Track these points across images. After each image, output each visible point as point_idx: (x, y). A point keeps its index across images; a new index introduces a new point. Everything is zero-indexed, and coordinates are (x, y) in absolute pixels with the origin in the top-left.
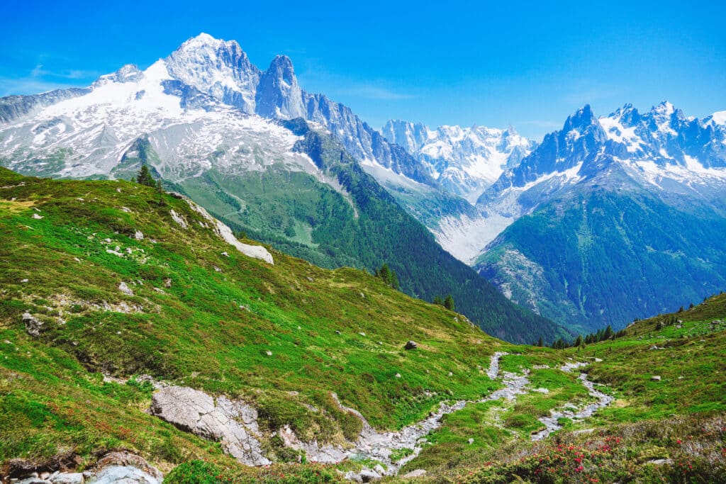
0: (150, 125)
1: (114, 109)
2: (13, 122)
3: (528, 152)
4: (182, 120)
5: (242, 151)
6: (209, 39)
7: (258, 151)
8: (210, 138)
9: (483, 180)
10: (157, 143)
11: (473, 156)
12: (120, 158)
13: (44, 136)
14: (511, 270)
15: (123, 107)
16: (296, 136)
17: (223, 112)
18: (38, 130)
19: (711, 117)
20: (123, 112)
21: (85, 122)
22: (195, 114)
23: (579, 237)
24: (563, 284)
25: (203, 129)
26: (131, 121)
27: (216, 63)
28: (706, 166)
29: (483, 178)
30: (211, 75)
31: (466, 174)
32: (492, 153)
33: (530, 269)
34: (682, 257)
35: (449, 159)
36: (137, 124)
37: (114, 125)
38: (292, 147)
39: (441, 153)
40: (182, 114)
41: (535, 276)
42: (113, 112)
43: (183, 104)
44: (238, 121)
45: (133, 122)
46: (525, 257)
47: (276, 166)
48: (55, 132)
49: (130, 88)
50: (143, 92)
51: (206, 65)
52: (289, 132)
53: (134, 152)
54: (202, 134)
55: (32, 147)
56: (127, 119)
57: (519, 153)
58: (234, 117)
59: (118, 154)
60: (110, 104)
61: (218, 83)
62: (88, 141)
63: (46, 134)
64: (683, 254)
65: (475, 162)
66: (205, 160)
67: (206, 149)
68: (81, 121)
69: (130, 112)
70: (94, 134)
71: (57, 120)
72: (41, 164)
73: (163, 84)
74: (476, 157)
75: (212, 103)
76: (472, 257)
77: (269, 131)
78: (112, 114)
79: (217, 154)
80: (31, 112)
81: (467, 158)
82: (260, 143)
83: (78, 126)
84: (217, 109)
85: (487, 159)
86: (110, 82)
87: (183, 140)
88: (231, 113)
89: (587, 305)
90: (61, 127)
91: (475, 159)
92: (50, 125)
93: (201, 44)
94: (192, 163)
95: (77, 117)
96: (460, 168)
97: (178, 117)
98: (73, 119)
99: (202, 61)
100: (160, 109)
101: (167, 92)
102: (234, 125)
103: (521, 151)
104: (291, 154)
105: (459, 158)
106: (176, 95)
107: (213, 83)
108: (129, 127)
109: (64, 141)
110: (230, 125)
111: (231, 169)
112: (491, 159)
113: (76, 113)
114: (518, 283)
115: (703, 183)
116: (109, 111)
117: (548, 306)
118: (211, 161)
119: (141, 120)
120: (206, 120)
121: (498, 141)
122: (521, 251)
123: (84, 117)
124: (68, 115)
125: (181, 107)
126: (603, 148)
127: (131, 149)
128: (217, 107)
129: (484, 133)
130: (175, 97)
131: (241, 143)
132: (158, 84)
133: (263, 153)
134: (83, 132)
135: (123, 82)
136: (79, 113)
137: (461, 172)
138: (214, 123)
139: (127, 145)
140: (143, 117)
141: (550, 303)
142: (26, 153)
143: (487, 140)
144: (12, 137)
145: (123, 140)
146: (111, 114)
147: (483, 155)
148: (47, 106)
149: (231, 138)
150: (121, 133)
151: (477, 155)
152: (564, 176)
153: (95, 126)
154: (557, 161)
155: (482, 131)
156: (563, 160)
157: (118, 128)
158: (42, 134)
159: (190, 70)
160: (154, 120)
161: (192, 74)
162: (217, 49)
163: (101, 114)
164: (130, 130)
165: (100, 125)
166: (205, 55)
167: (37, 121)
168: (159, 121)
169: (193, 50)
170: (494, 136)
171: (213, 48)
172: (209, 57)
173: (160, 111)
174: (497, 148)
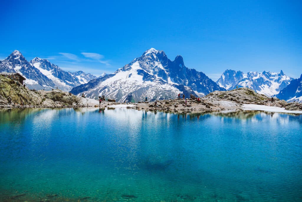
0: (133, 88)
1: (122, 82)
2: (93, 88)
3: (289, 83)
4: (143, 85)
5: (161, 99)
6: (154, 50)
7: (167, 98)
8: (151, 93)
10: (134, 96)
11: (263, 86)
15: (124, 81)
17: (156, 82)
18: (100, 92)
20: (125, 83)
21: (113, 87)
22: (148, 83)
25: (150, 89)
26: (127, 86)
27: (156, 59)
30: (154, 63)
32: (272, 83)
35: (250, 87)
37: (122, 89)
39: (247, 85)
40: (143, 83)
42: (121, 83)
43: (143, 79)
44: (161, 85)
45: (128, 87)
48: (105, 92)
49: (127, 73)
50: (131, 74)
51: (152, 60)
52: (178, 90)
53: (127, 101)
54: (149, 91)
56: (126, 85)
57: (285, 84)
59: (123, 101)
60: (121, 80)
61: (156, 67)
62: (114, 96)
67: (149, 97)
69: (127, 83)
70: (116, 93)
71: (105, 88)
73: (138, 71)
74: (264, 85)
75: (153, 78)
77: (171, 90)
78: (121, 84)
80: (99, 84)
81: (260, 87)
82: (167, 95)
83: (111, 89)
84: (154, 81)
85: (270, 86)
86: (121, 71)
87: (143, 94)
88: (159, 82)
90: (106, 90)
91: (264, 87)
92: (103, 90)
93: (151, 52)
95: (111, 86)
97: (142, 84)
98: (110, 86)
99: (151, 58)
100: (136, 81)
101: (139, 74)
102: (159, 87)
103: (286, 83)
105: (255, 87)
107: (155, 66)
108: (126, 89)
109: (107, 95)
112: (271, 86)
113: (111, 85)
116: (120, 83)
119: (130, 86)
120: (150, 85)
121: (276, 78)
123: (113, 86)
124: (108, 85)
125: (143, 80)
128: (155, 80)
129: (269, 75)
130: (141, 76)
131: (161, 95)
132: (136, 71)
134: (112, 92)
135: (125, 71)
136: (112, 84)
138: (153, 87)
139: (125, 97)
140: (130, 84)
143: (270, 78)
144: (93, 94)
145: (124, 95)
147: (268, 85)
148: (102, 81)
149: (158, 93)
150: (124, 92)
151: (265, 84)
152: (298, 100)
153: (116, 89)
154: (296, 92)
155: (268, 74)
156: (299, 92)
157: (123, 90)
158: (101, 93)
159: (147, 62)
160: (134, 86)
161: (147, 64)
162: (156, 53)
163: (118, 84)
164: (126, 90)
165: (118, 89)
166: (152, 56)
167: (100, 88)
168: (136, 86)
169: (148, 55)
170: (274, 76)
171: (155, 54)
172: (154, 57)
173: (136, 82)
174: (275, 81)
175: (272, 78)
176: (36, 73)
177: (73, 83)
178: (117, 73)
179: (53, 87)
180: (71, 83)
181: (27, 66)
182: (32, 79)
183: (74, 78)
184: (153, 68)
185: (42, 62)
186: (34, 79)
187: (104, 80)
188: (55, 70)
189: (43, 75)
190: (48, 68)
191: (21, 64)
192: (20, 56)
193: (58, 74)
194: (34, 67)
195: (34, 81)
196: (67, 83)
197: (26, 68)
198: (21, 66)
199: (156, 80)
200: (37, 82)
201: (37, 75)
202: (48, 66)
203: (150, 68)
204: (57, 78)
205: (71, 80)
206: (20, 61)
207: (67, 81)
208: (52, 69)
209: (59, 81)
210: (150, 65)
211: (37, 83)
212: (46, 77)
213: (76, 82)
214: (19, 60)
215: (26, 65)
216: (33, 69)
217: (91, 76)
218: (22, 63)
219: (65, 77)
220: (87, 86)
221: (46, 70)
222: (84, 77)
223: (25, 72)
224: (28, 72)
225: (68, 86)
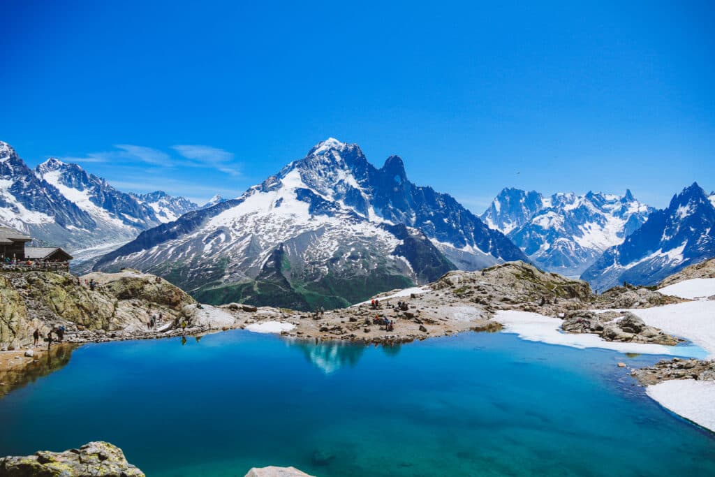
0: (285, 231)
1: (259, 218)
2: (191, 233)
3: (646, 219)
4: (309, 226)
5: (353, 257)
6: (335, 143)
7: (366, 256)
8: (329, 244)
9: (594, 251)
10: (289, 250)
11: (587, 224)
12: (262, 267)
13: (211, 246)
15: (266, 215)
16: (397, 240)
17: (341, 217)
18: (207, 241)
20: (266, 220)
21: (239, 231)
22: (322, 219)
25: (325, 234)
27: (340, 164)
29: (595, 248)
30: (336, 173)
31: (577, 245)
32: (608, 219)
35: (559, 229)
36: (276, 231)
37: (259, 233)
38: (393, 250)
39: (551, 224)
40: (310, 220)
42: (258, 220)
43: (311, 211)
44: (352, 226)
45: (273, 229)
47: (379, 270)
48: (218, 241)
49: (272, 196)
50: (281, 199)
51: (332, 166)
52: (392, 236)
53: (272, 262)
54: (324, 239)
55: (203, 256)
56: (269, 226)
57: (636, 221)
58: (349, 223)
59: (261, 262)
60: (257, 213)
61: (341, 181)
62: (240, 250)
63: (212, 244)
65: (589, 230)
66: (324, 265)
67: (325, 255)
68: (236, 230)
69: (271, 219)
70: (245, 243)
71: (219, 231)
72: (210, 272)
73: (297, 191)
74: (591, 225)
75: (333, 209)
77: (376, 236)
79: (334, 260)
80: (203, 223)
81: (580, 227)
82: (367, 248)
83: (234, 234)
84: (337, 215)
85: (602, 226)
86: (257, 191)
87: (309, 246)
88: (347, 219)
90: (222, 236)
91: (590, 227)
92: (215, 236)
93: (329, 148)
94: (314, 269)
95: (233, 227)
96: (572, 239)
97: (307, 222)
98: (231, 228)
99: (329, 162)
100: (293, 215)
101: (299, 198)
102: (349, 230)
103: (638, 218)
104: (392, 257)
105: (571, 228)
106: (306, 201)
107: (338, 181)
108: (270, 234)
109: (224, 250)
110: (346, 231)
111: (343, 273)
112: (606, 227)
113: (232, 224)
116: (256, 219)
118: (328, 267)
119: (278, 227)
120: (327, 226)
121: (617, 207)
123: (237, 228)
124: (227, 225)
125: (309, 213)
126: (708, 230)
127: (270, 260)
128: (337, 213)
129: (600, 200)
130: (305, 203)
131: (353, 249)
132: (293, 192)
133: (369, 258)
134: (237, 242)
135: (266, 192)
136: (235, 222)
137: (572, 243)
138: (333, 229)
139: (268, 254)
140: (279, 224)
142: (199, 262)
143: (604, 207)
144: (190, 247)
145: (265, 248)
146: (257, 223)
147: (599, 223)
148: (213, 216)
149: (346, 244)
150: (264, 241)
151: (591, 222)
153: (246, 235)
154: (662, 240)
155: (598, 198)
157: (262, 236)
158: (210, 244)
159: (319, 171)
160: (288, 226)
161: (320, 174)
162: (341, 151)
163: (250, 223)
164: (270, 238)
165: (249, 234)
166: (331, 157)
167: (207, 232)
168: (292, 227)
169: (322, 154)
170: (612, 203)
171: (338, 151)
172: (334, 159)
173: (293, 218)
174: (615, 214)
175: (606, 206)
176: (49, 196)
177: (142, 221)
178: (247, 196)
179: (92, 231)
180: (136, 220)
181: (27, 180)
182: (41, 212)
183: (144, 209)
184: (333, 184)
185: (64, 171)
186: (44, 212)
187: (217, 213)
188: (98, 190)
189: (68, 202)
190: (79, 183)
191: (13, 175)
192: (11, 156)
193: (103, 198)
194: (44, 181)
195: (45, 216)
196: (126, 221)
197: (26, 184)
198: (13, 180)
199: (339, 213)
200: (54, 217)
201: (52, 200)
202: (79, 179)
203: (327, 184)
204: (102, 209)
205: (138, 214)
206: (11, 168)
207: (127, 216)
208: (90, 186)
209: (107, 215)
210: (326, 176)
211: (51, 219)
212: (74, 206)
213: (148, 218)
214: (8, 164)
215: (24, 178)
216: (41, 186)
217: (184, 203)
218: (15, 172)
219: (122, 206)
220: (175, 228)
221: (74, 189)
222: (168, 206)
223: (22, 193)
224: (29, 194)
225: (129, 227)
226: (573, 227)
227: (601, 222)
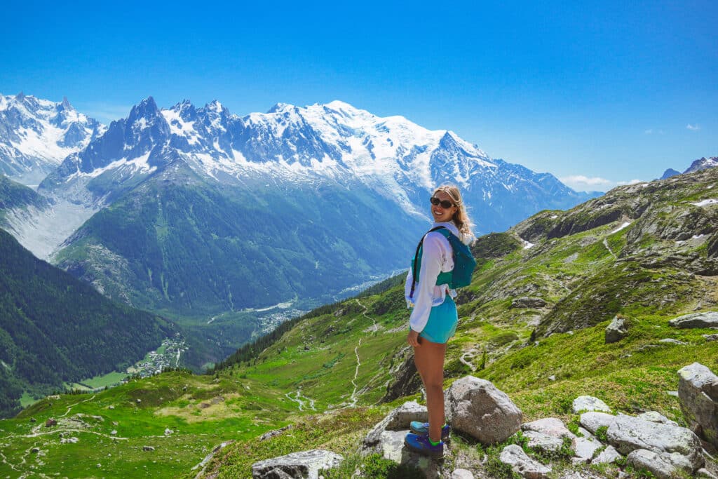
9: (39, 159)
11: (22, 130)
14: (100, 267)
19: (249, 116)
23: (157, 228)
24: (147, 272)
28: (248, 160)
29: (38, 157)
31: (17, 152)
32: (45, 127)
33: (116, 262)
34: (238, 241)
41: (121, 269)
46: (109, 251)
57: (77, 131)
64: (238, 239)
65: (25, 136)
74: (26, 130)
76: (50, 253)
81: (15, 132)
85: (40, 133)
89: (171, 291)
91: (25, 133)
96: (9, 144)
103: (79, 128)
105: (6, 132)
112: (44, 134)
114: (109, 279)
115: (247, 175)
117: (136, 295)
121: (53, 114)
122: (105, 245)
126: (169, 142)
129: (33, 104)
137: (11, 149)
141: (138, 292)
143: (38, 112)
147: (35, 129)
151: (26, 128)
152: (134, 165)
154: (125, 148)
155: (30, 101)
156: (130, 148)
170: (47, 109)
174: (51, 121)
175: (43, 112)
226: (8, 131)
227: (38, 130)
